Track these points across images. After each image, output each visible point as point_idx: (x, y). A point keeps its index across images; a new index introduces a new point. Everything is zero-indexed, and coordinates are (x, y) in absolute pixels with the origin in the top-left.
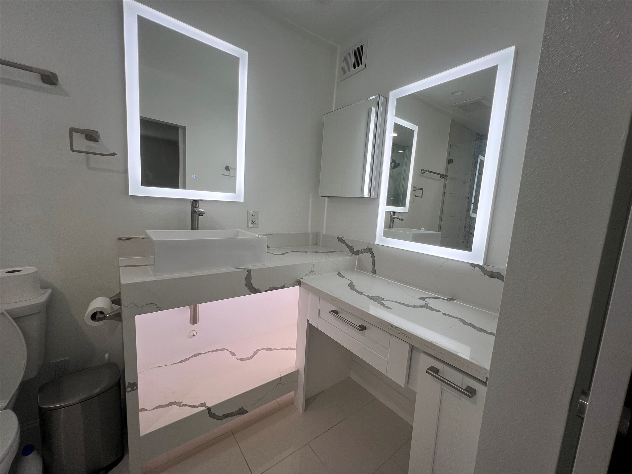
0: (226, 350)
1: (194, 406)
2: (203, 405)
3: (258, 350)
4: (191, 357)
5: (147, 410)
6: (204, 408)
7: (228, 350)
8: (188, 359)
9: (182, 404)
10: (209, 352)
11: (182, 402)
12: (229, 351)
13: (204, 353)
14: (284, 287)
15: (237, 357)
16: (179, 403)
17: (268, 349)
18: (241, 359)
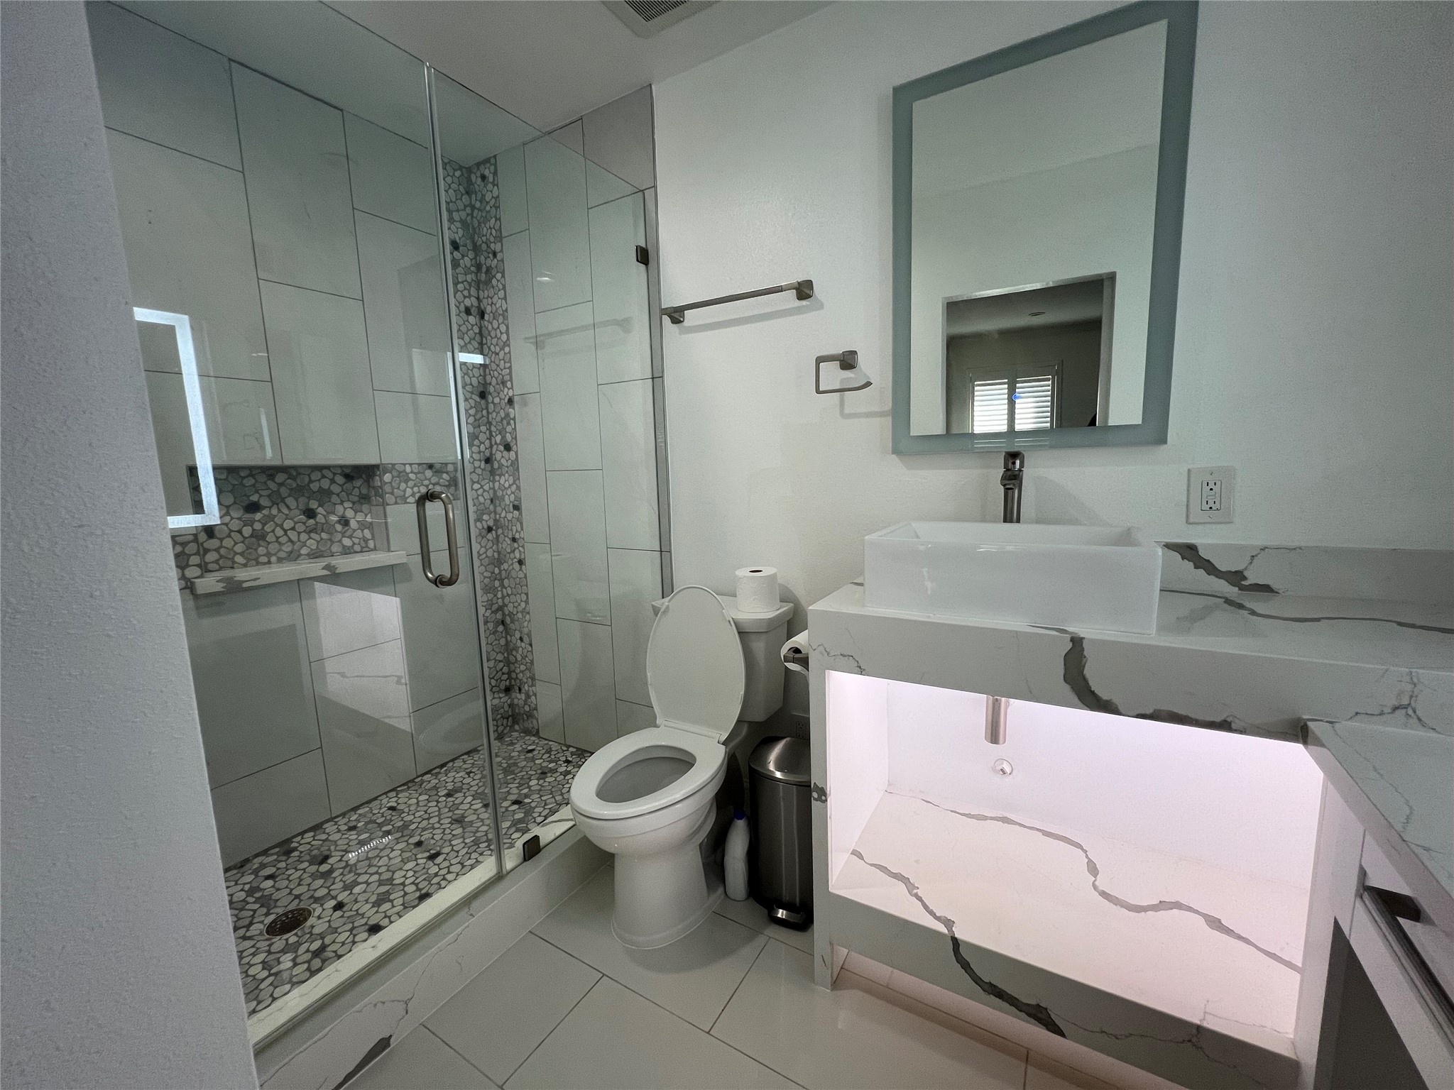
0: (1082, 849)
1: (932, 913)
2: (948, 923)
3: (1178, 905)
4: (992, 818)
5: (863, 859)
6: (945, 931)
7: (1085, 852)
8: (985, 818)
9: (915, 891)
10: (1038, 830)
11: (918, 888)
12: (1087, 857)
13: (1025, 826)
14: (1224, 726)
15: (1097, 883)
16: (913, 885)
17: (1215, 924)
18: (1104, 894)
